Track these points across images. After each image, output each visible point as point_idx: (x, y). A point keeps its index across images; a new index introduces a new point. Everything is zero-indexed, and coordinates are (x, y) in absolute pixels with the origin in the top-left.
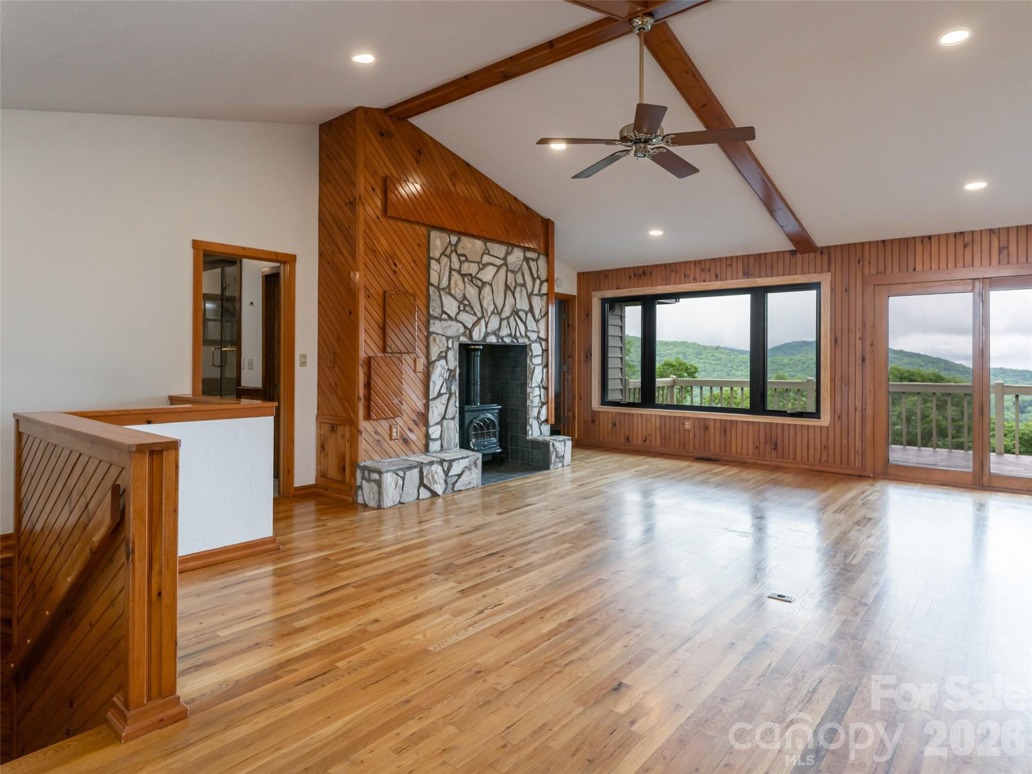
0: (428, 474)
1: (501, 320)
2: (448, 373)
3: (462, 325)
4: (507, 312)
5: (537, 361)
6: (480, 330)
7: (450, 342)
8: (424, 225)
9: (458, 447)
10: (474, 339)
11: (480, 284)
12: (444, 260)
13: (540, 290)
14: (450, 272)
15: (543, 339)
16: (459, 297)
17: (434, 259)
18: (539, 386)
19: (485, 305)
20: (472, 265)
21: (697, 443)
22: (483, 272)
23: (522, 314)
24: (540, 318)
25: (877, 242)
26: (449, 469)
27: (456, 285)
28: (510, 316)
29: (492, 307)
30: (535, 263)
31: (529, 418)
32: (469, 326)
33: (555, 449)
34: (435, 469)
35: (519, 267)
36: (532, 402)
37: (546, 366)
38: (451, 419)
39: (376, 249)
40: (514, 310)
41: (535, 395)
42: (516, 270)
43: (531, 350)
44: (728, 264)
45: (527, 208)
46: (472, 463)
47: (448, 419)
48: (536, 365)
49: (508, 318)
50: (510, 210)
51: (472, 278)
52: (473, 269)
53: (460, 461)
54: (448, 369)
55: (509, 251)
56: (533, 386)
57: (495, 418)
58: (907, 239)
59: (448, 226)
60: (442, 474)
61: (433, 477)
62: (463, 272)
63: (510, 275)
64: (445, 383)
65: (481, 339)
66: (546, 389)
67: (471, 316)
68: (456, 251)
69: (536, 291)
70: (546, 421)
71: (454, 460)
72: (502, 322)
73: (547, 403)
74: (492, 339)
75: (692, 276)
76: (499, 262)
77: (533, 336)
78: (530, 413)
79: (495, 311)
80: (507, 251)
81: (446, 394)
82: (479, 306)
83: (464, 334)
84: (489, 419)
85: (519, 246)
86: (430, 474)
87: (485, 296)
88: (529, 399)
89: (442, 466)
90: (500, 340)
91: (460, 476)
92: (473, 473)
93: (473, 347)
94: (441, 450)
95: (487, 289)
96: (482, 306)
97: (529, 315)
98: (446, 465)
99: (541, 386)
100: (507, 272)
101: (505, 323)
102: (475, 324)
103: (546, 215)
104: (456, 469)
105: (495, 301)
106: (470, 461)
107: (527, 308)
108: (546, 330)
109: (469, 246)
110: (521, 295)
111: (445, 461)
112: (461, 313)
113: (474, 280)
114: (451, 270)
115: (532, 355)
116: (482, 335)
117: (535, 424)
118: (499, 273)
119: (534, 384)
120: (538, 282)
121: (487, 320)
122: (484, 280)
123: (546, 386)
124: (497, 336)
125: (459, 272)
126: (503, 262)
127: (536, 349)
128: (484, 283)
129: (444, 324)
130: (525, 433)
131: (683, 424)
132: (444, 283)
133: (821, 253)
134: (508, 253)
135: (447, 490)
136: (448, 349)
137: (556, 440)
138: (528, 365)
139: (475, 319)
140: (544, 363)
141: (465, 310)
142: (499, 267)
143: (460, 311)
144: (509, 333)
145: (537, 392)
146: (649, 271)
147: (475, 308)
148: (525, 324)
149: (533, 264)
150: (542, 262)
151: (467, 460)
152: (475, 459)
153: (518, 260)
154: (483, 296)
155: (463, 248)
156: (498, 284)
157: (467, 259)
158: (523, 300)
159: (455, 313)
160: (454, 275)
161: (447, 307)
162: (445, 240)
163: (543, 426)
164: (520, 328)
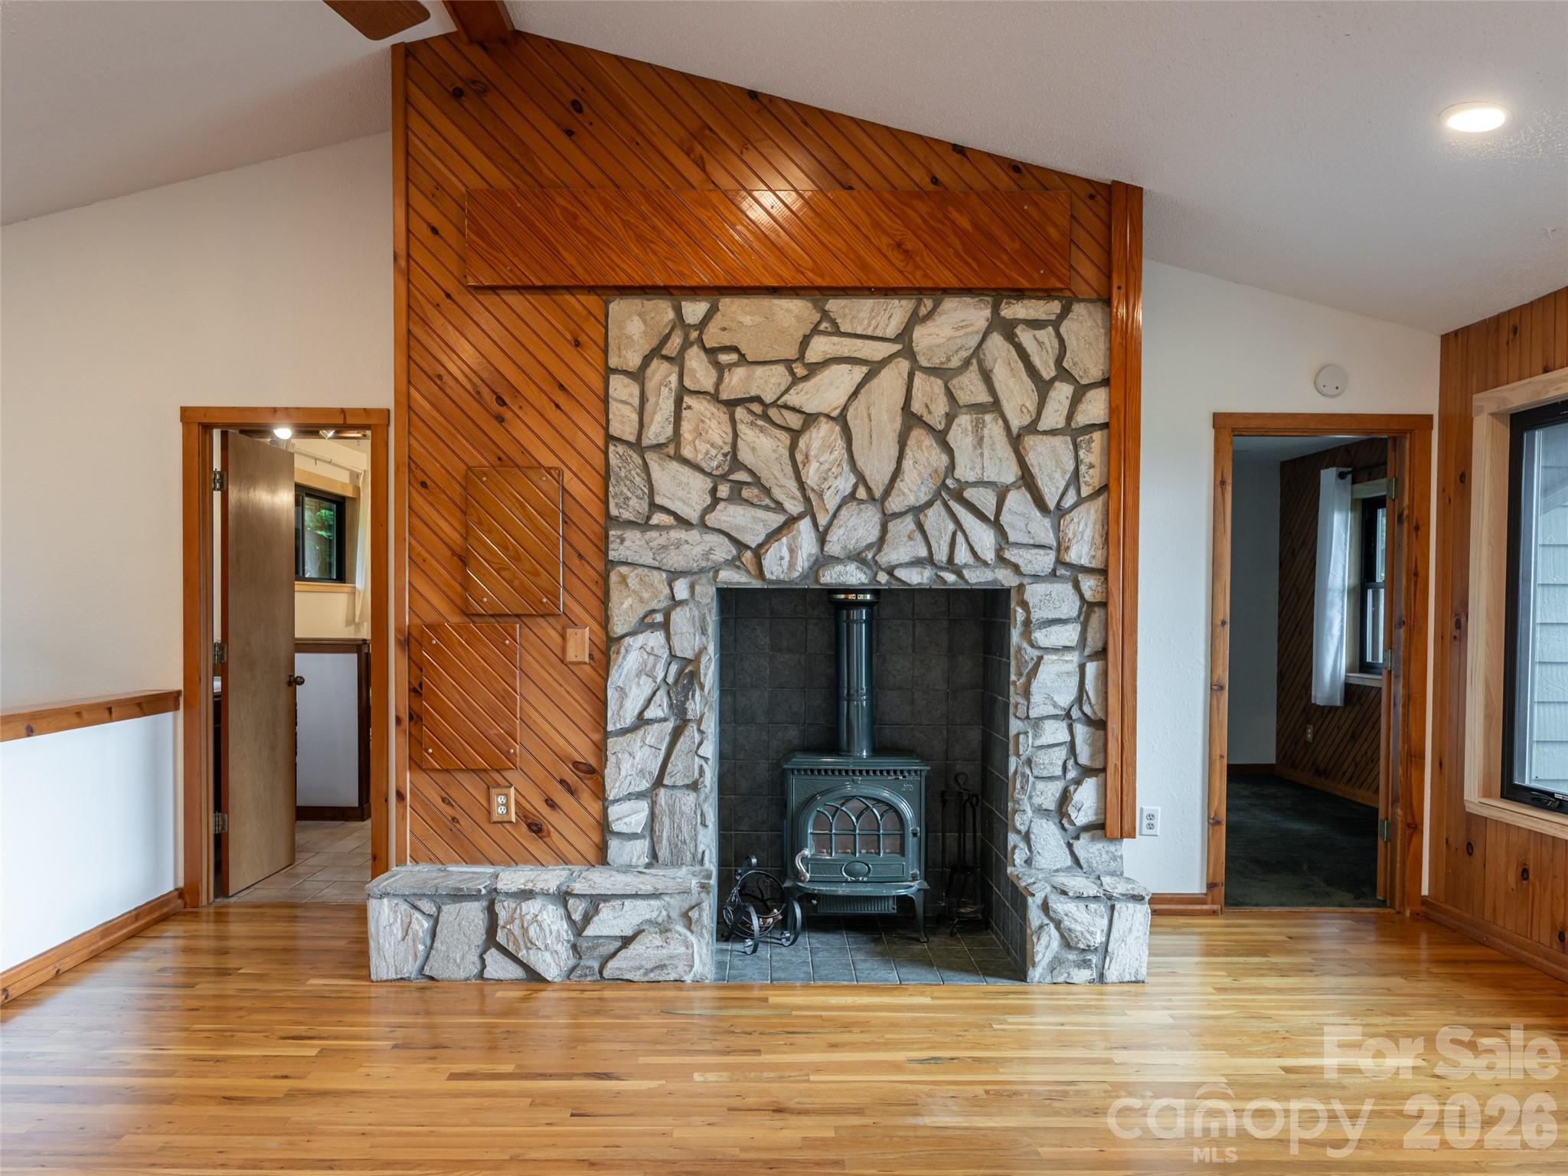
0: (512, 920)
1: (887, 519)
3: (726, 540)
4: (913, 489)
5: (1058, 636)
6: (795, 551)
7: (682, 584)
8: (591, 289)
10: (774, 575)
11: (793, 420)
12: (659, 370)
13: (1070, 417)
14: (679, 402)
15: (1082, 569)
16: (715, 462)
17: (625, 373)
18: (1068, 715)
19: (816, 481)
20: (766, 370)
22: (811, 384)
23: (982, 496)
24: (1069, 503)
26: (587, 919)
27: (702, 433)
28: (929, 504)
29: (845, 484)
30: (1047, 335)
31: (1016, 813)
32: (754, 540)
34: (533, 912)
35: (967, 353)
36: (1031, 762)
37: (1100, 654)
38: (687, 787)
39: (442, 372)
40: (944, 484)
41: (1048, 742)
42: (955, 362)
43: (1024, 604)
45: (1016, 168)
46: (672, 914)
47: (677, 788)
48: (1047, 650)
49: (918, 510)
50: (931, 187)
51: (763, 409)
52: (768, 382)
53: (628, 903)
54: (675, 657)
55: (923, 311)
56: (1033, 714)
57: (902, 797)
59: (670, 281)
60: (558, 927)
61: (525, 931)
62: (728, 395)
63: (926, 384)
64: (661, 692)
66: (1102, 724)
67: (760, 514)
68: (700, 341)
69: (1050, 423)
71: (606, 898)
72: (893, 525)
73: (1104, 770)
74: (848, 575)
76: (880, 351)
77: (1037, 561)
78: (1021, 797)
79: (862, 493)
80: (915, 312)
81: (665, 719)
82: (792, 485)
83: (732, 563)
84: (875, 800)
85: (968, 291)
86: (517, 922)
87: (817, 451)
88: (1018, 755)
89: (566, 907)
90: (883, 578)
91: (624, 941)
93: (842, 596)
94: (649, 866)
95: (825, 433)
96: (802, 485)
97: (1018, 497)
98: (578, 909)
99: (1075, 713)
100: (911, 375)
101: (903, 526)
102: (774, 535)
104: (609, 923)
105: (860, 464)
106: (664, 909)
107: (1005, 476)
108: (1098, 539)
109: (747, 320)
110: (980, 441)
111: (577, 895)
112: (721, 506)
113: (773, 413)
114: (683, 393)
115: (1027, 622)
116: (805, 564)
118: (875, 381)
119: (1045, 708)
120: (1061, 391)
121: (824, 522)
122: (811, 410)
123: (1100, 715)
124: (871, 565)
125: (715, 397)
126: (896, 347)
127: (1053, 599)
128: (810, 419)
129: (661, 538)
132: (658, 429)
134: (917, 320)
135: (580, 973)
136: (675, 603)
137: (1065, 892)
138: (1011, 649)
139: (777, 519)
140: (1096, 645)
141: (736, 497)
142: (874, 369)
143: (716, 500)
144: (924, 554)
145: (1054, 732)
147: (777, 493)
148: (996, 524)
149: (1035, 337)
150: (1081, 326)
153: (957, 334)
154: (807, 456)
155: (724, 329)
156: (869, 416)
157: (742, 356)
158: (986, 452)
159: (699, 508)
160: (689, 407)
161: (667, 494)
162: (652, 318)
163: (1082, 840)
164: (973, 539)
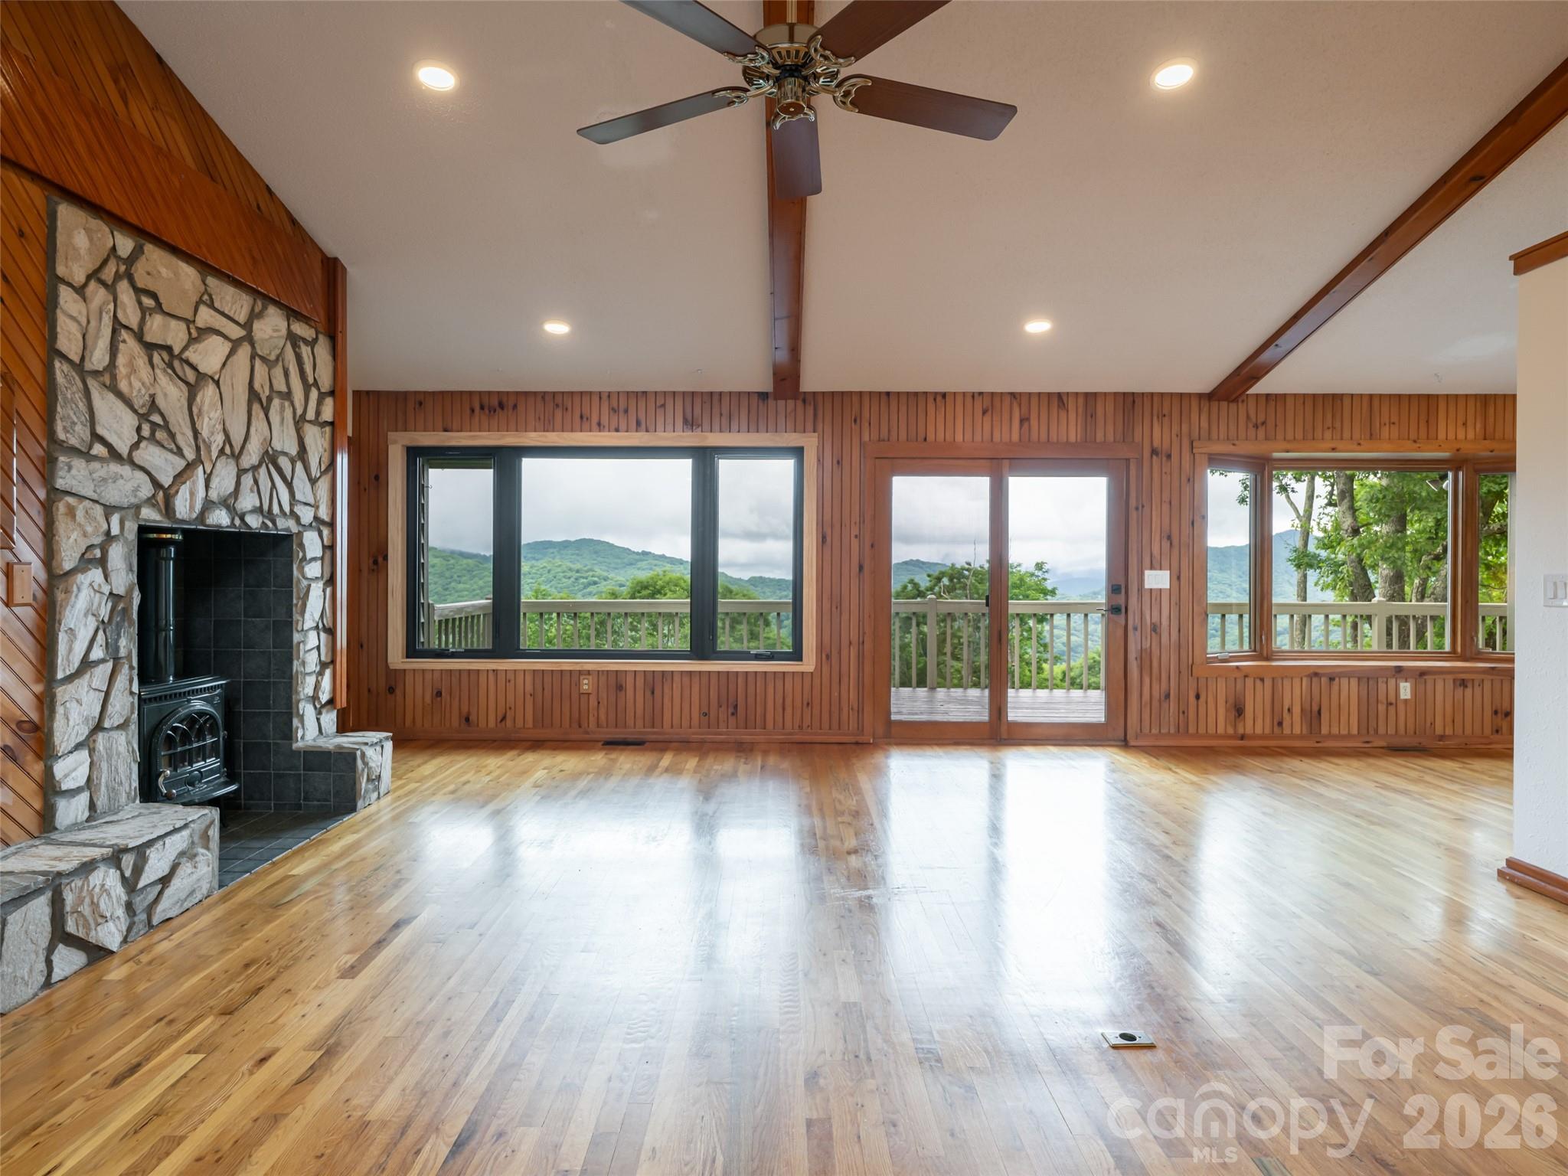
0: (79, 901)
1: (241, 472)
2: (110, 604)
3: (147, 478)
4: (251, 457)
5: (313, 570)
6: (192, 494)
7: (115, 519)
8: (37, 177)
9: (138, 801)
10: (178, 516)
11: (191, 376)
12: (98, 295)
13: (318, 413)
14: (114, 331)
15: (323, 522)
16: (140, 401)
17: (69, 285)
18: (317, 627)
19: (205, 433)
20: (173, 323)
21: (603, 717)
22: (200, 346)
23: (284, 462)
24: (318, 475)
25: (880, 393)
26: (138, 870)
27: (133, 370)
28: (261, 465)
29: (219, 439)
30: (309, 349)
31: (298, 701)
32: (166, 480)
33: (366, 764)
34: (98, 883)
35: (278, 352)
36: (304, 663)
37: (331, 581)
38: (119, 728)
40: (267, 452)
41: (310, 647)
42: (273, 357)
43: (302, 546)
44: (658, 404)
45: (294, 222)
46: (196, 839)
47: (112, 729)
48: (312, 580)
49: (255, 468)
50: (257, 212)
51: (171, 357)
52: (175, 335)
53: (168, 840)
54: (111, 593)
55: (257, 310)
56: (305, 628)
57: (215, 708)
58: (916, 394)
59: (110, 205)
60: (118, 891)
61: (93, 906)
62: (148, 338)
63: (260, 368)
64: (101, 632)
65: (194, 516)
66: (331, 632)
67: (171, 457)
68: (129, 277)
69: (311, 415)
70: (331, 702)
71: (150, 843)
72: (243, 478)
73: (333, 662)
74: (220, 518)
75: (595, 420)
76: (236, 332)
77: (306, 515)
78: (300, 689)
79: (228, 449)
80: (253, 310)
81: (103, 661)
82: (190, 434)
83: (151, 501)
84: (201, 713)
85: (277, 304)
86: (85, 901)
87: (205, 408)
88: (298, 658)
89: (119, 867)
90: (237, 522)
91: (165, 881)
92: (199, 865)
94: (89, 820)
95: (208, 393)
96: (196, 433)
97: (299, 465)
99: (321, 626)
100: (253, 358)
101: (247, 480)
102: (180, 478)
103: (331, 248)
104: (157, 865)
105: (227, 424)
106: (191, 836)
107: (293, 450)
108: (330, 503)
109: (164, 271)
110: (282, 419)
111: (126, 850)
112: (143, 444)
113: (176, 364)
114: (117, 326)
115: (303, 559)
116: (198, 507)
117: (308, 710)
118: (235, 357)
119: (309, 623)
120: (314, 394)
121: (208, 471)
122: (201, 369)
123: (331, 625)
124: (231, 510)
125: (139, 336)
126: (241, 333)
127: (312, 543)
128: (201, 376)
129: (100, 470)
130: (288, 734)
131: (578, 684)
132: (98, 358)
133: (804, 401)
134: (253, 316)
135: (135, 930)
136: (109, 537)
137: (366, 744)
138: (294, 581)
139: (181, 464)
140: (327, 576)
141: (152, 438)
142: (236, 344)
143: (141, 438)
144: (258, 504)
145: (312, 640)
146: (511, 403)
147: (179, 439)
148: (289, 485)
149: (305, 351)
150: (323, 350)
151: (185, 833)
152: (203, 826)
153: (275, 334)
154: (200, 410)
155: (149, 274)
156: (232, 384)
157: (159, 304)
158: (285, 430)
159: (129, 443)
160: (124, 341)
161: (106, 425)
162: (99, 239)
163: (323, 715)
164: (280, 495)
